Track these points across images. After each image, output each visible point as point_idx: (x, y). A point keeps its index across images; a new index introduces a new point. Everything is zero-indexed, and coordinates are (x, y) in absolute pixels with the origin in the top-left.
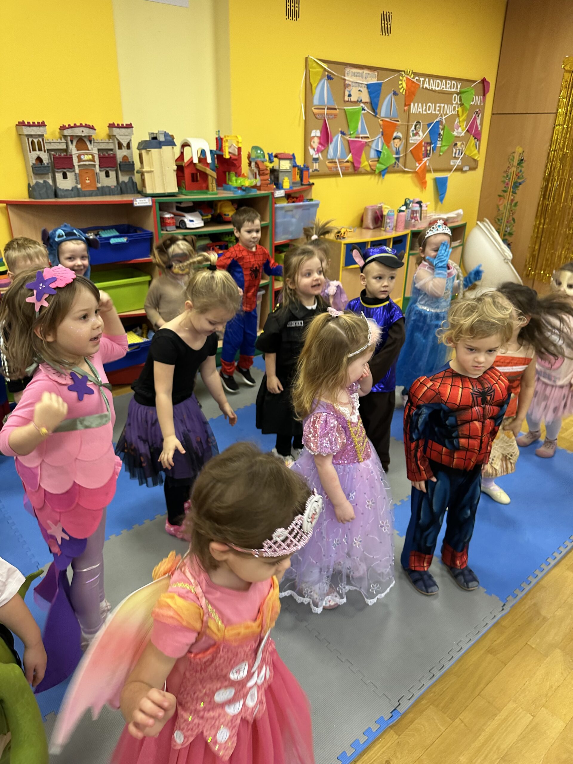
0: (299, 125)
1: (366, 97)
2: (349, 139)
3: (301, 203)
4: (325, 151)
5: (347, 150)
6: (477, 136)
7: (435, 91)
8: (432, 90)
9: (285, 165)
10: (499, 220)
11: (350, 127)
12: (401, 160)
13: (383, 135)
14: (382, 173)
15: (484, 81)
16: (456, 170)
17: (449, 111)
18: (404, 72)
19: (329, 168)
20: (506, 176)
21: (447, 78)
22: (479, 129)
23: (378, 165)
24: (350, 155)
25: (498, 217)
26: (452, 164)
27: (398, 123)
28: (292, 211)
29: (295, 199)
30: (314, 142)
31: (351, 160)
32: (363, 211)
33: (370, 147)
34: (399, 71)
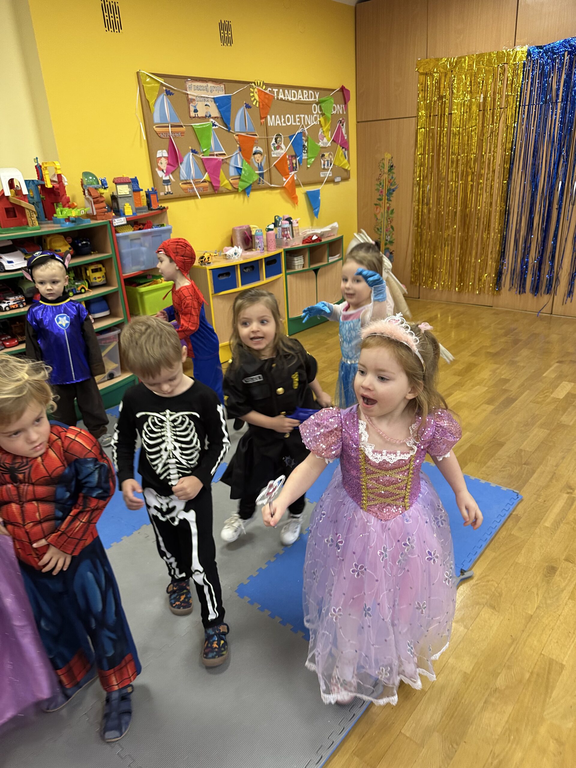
0: (141, 146)
2: (203, 157)
3: (149, 230)
4: (177, 171)
5: (203, 170)
6: (345, 145)
7: (291, 102)
8: (288, 101)
9: (124, 190)
10: (378, 229)
11: (202, 145)
12: (266, 176)
13: (240, 150)
14: (247, 191)
15: (343, 89)
16: (328, 182)
17: (311, 121)
18: (254, 83)
19: (184, 189)
20: (379, 183)
21: (303, 88)
22: (346, 138)
23: (241, 183)
24: (207, 173)
25: (378, 227)
26: (322, 176)
27: (256, 137)
28: (139, 239)
29: (141, 226)
30: (161, 163)
31: (209, 180)
32: (231, 233)
33: (229, 164)
34: (248, 83)
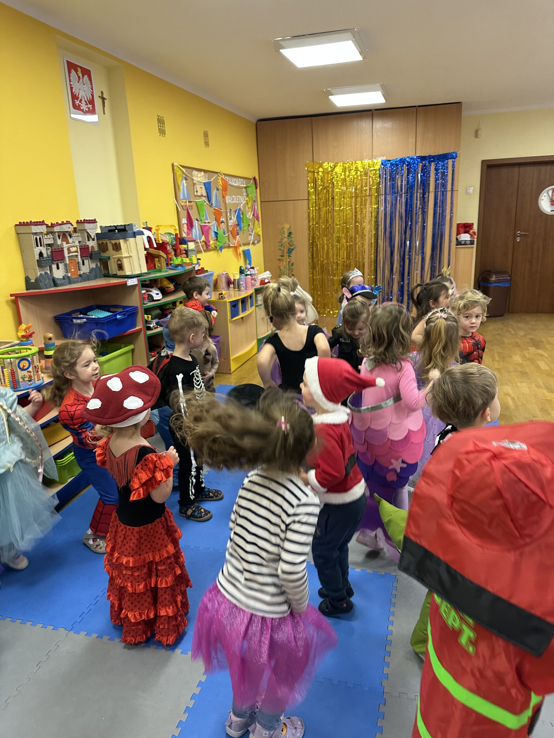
0: (174, 215)
1: (205, 194)
2: (201, 224)
5: (201, 234)
6: (257, 218)
7: (234, 186)
9: (191, 246)
11: (200, 215)
13: (216, 220)
14: (221, 248)
15: (254, 179)
16: (252, 243)
17: (243, 200)
18: (219, 173)
20: (280, 245)
21: (238, 177)
22: (257, 213)
23: (218, 243)
24: (203, 236)
26: (250, 239)
27: (222, 211)
31: (205, 240)
33: (211, 230)
34: (217, 173)
